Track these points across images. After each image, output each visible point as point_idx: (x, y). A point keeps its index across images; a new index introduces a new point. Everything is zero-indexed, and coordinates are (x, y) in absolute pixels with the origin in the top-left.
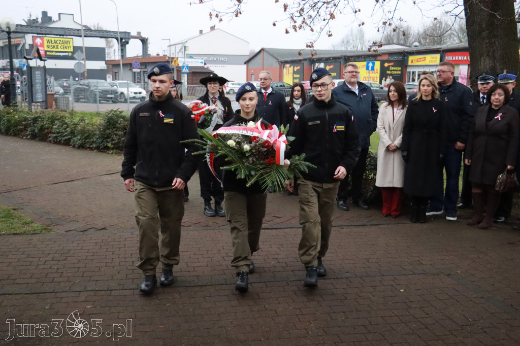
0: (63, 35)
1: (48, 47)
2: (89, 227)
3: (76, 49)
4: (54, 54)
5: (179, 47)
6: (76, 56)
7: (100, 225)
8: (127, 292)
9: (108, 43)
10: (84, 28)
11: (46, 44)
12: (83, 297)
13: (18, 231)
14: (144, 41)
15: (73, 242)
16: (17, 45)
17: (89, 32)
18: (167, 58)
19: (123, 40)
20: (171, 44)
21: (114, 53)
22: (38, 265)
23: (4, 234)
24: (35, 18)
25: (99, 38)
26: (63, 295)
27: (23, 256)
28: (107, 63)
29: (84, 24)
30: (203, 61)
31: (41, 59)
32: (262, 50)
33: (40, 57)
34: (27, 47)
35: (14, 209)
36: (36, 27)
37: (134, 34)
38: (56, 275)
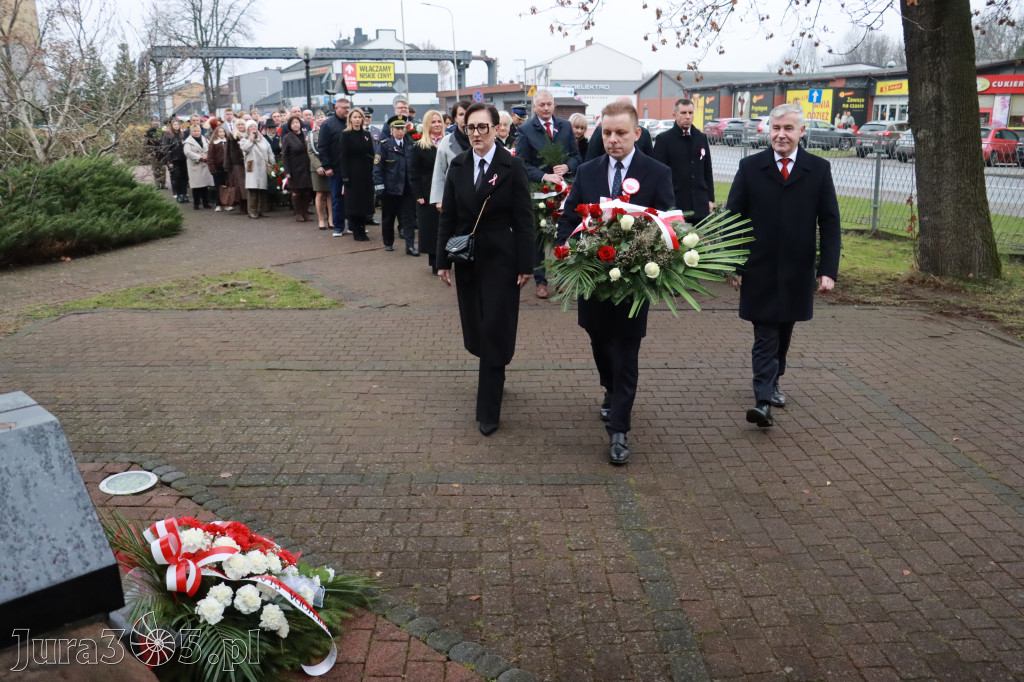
0: (381, 59)
1: (362, 76)
2: (388, 303)
3: (398, 77)
4: (369, 85)
5: (539, 70)
6: (395, 87)
7: (401, 301)
8: (422, 374)
9: (442, 68)
10: (408, 48)
11: (358, 72)
12: (369, 376)
13: (305, 306)
14: (490, 63)
15: (366, 319)
16: (321, 77)
17: (414, 53)
18: (521, 87)
19: (462, 62)
20: (528, 66)
21: (448, 82)
22: (323, 342)
23: (289, 309)
24: (346, 38)
25: (429, 61)
26: (347, 373)
27: (309, 332)
28: (439, 95)
29: (407, 42)
30: (573, 90)
31: (347, 93)
32: (660, 73)
33: (345, 90)
34: (334, 78)
35: (302, 282)
36: (347, 50)
37: (476, 53)
38: (341, 353)
